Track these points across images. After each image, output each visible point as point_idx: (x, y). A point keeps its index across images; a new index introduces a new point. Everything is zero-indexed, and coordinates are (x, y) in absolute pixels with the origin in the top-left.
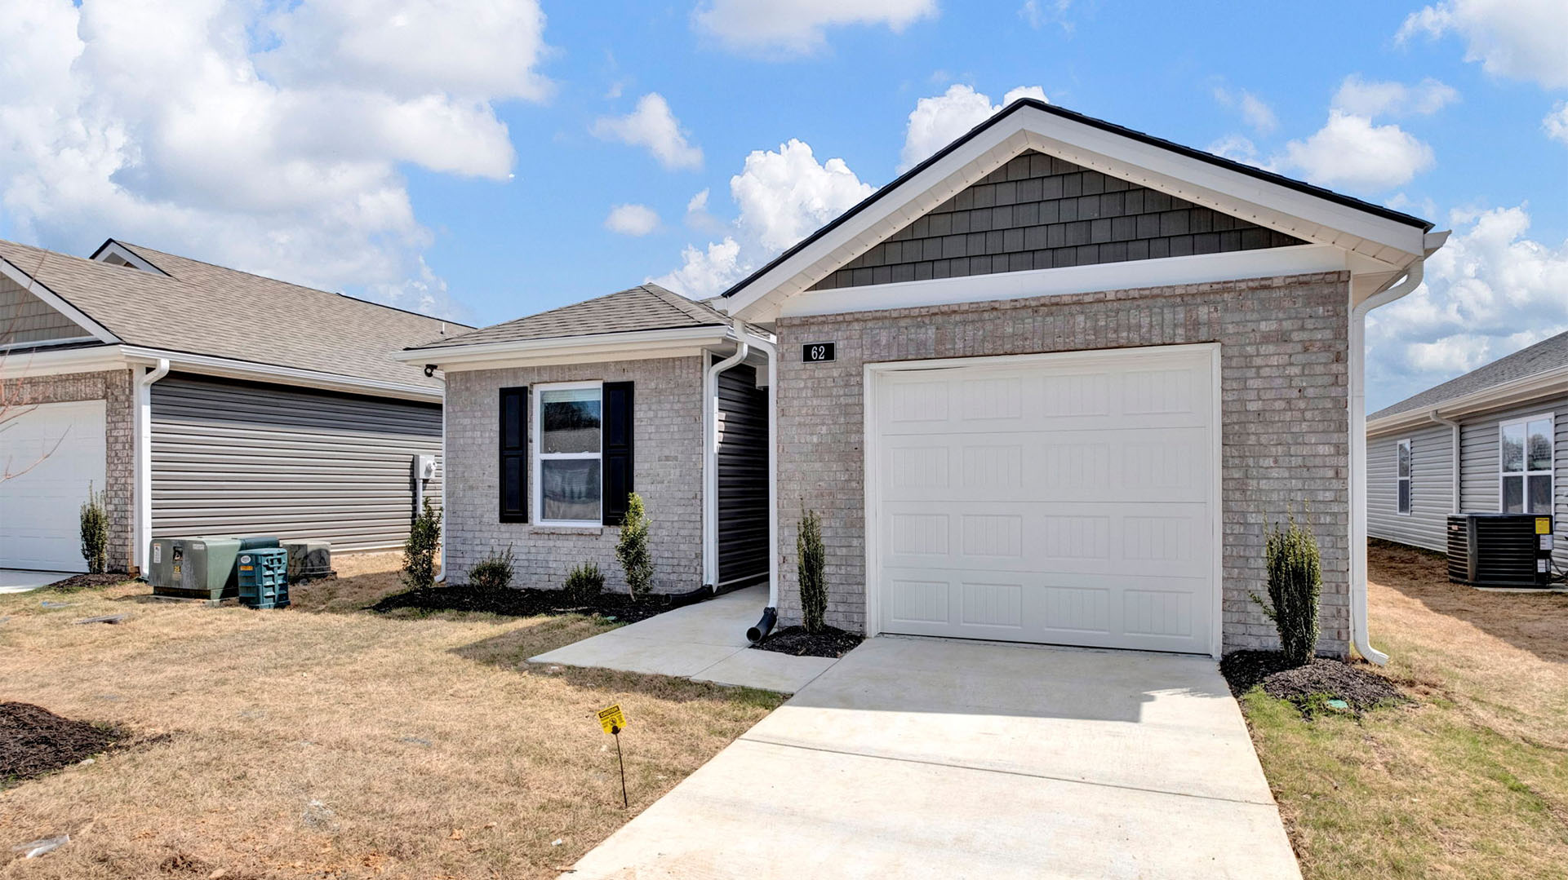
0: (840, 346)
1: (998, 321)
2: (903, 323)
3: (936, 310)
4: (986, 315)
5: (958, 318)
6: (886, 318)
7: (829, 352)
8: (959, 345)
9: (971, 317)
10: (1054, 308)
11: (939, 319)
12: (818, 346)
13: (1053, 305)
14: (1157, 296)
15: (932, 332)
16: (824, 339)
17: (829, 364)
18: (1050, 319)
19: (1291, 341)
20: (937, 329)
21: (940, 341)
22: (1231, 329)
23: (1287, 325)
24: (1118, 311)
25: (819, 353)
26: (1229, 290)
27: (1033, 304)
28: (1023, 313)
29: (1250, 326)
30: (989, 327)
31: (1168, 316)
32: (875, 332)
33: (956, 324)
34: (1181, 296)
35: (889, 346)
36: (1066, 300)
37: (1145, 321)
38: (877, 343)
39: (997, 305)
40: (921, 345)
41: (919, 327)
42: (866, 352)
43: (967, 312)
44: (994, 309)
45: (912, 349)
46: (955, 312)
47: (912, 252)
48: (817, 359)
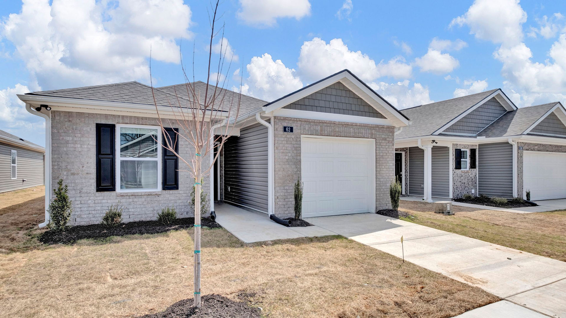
0: (294, 128)
1: (335, 127)
2: (312, 124)
3: (321, 121)
4: (332, 125)
5: (325, 124)
6: (308, 121)
7: (292, 130)
8: (326, 132)
9: (328, 125)
10: (347, 126)
11: (321, 124)
12: (288, 127)
13: (347, 125)
14: (365, 126)
15: (319, 127)
16: (289, 125)
17: (291, 133)
18: (346, 128)
19: (386, 140)
20: (321, 127)
21: (321, 130)
22: (378, 136)
23: (386, 137)
24: (359, 129)
25: (289, 130)
26: (377, 127)
27: (343, 124)
28: (340, 126)
29: (381, 136)
30: (333, 128)
31: (368, 131)
32: (304, 125)
33: (325, 126)
34: (370, 127)
35: (308, 130)
36: (350, 124)
37: (364, 132)
38: (305, 129)
39: (335, 123)
40: (317, 131)
41: (316, 125)
42: (302, 131)
43: (328, 123)
44: (334, 124)
45: (314, 132)
46: (325, 123)
47: (312, 103)
48: (288, 132)
